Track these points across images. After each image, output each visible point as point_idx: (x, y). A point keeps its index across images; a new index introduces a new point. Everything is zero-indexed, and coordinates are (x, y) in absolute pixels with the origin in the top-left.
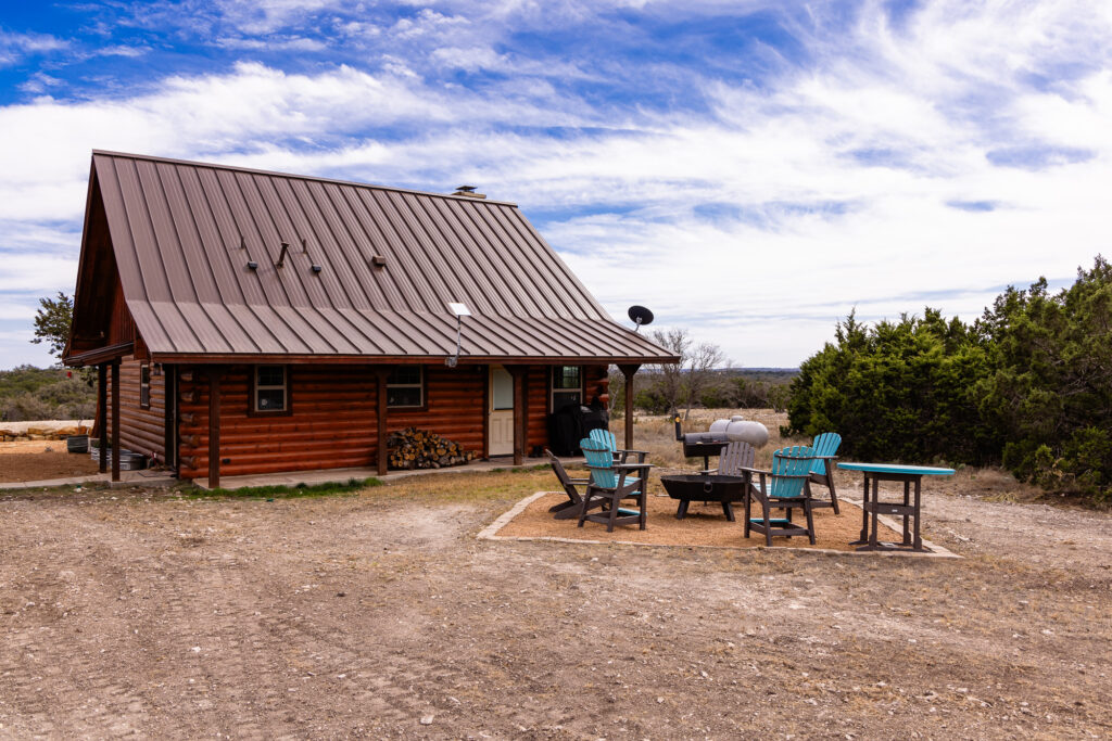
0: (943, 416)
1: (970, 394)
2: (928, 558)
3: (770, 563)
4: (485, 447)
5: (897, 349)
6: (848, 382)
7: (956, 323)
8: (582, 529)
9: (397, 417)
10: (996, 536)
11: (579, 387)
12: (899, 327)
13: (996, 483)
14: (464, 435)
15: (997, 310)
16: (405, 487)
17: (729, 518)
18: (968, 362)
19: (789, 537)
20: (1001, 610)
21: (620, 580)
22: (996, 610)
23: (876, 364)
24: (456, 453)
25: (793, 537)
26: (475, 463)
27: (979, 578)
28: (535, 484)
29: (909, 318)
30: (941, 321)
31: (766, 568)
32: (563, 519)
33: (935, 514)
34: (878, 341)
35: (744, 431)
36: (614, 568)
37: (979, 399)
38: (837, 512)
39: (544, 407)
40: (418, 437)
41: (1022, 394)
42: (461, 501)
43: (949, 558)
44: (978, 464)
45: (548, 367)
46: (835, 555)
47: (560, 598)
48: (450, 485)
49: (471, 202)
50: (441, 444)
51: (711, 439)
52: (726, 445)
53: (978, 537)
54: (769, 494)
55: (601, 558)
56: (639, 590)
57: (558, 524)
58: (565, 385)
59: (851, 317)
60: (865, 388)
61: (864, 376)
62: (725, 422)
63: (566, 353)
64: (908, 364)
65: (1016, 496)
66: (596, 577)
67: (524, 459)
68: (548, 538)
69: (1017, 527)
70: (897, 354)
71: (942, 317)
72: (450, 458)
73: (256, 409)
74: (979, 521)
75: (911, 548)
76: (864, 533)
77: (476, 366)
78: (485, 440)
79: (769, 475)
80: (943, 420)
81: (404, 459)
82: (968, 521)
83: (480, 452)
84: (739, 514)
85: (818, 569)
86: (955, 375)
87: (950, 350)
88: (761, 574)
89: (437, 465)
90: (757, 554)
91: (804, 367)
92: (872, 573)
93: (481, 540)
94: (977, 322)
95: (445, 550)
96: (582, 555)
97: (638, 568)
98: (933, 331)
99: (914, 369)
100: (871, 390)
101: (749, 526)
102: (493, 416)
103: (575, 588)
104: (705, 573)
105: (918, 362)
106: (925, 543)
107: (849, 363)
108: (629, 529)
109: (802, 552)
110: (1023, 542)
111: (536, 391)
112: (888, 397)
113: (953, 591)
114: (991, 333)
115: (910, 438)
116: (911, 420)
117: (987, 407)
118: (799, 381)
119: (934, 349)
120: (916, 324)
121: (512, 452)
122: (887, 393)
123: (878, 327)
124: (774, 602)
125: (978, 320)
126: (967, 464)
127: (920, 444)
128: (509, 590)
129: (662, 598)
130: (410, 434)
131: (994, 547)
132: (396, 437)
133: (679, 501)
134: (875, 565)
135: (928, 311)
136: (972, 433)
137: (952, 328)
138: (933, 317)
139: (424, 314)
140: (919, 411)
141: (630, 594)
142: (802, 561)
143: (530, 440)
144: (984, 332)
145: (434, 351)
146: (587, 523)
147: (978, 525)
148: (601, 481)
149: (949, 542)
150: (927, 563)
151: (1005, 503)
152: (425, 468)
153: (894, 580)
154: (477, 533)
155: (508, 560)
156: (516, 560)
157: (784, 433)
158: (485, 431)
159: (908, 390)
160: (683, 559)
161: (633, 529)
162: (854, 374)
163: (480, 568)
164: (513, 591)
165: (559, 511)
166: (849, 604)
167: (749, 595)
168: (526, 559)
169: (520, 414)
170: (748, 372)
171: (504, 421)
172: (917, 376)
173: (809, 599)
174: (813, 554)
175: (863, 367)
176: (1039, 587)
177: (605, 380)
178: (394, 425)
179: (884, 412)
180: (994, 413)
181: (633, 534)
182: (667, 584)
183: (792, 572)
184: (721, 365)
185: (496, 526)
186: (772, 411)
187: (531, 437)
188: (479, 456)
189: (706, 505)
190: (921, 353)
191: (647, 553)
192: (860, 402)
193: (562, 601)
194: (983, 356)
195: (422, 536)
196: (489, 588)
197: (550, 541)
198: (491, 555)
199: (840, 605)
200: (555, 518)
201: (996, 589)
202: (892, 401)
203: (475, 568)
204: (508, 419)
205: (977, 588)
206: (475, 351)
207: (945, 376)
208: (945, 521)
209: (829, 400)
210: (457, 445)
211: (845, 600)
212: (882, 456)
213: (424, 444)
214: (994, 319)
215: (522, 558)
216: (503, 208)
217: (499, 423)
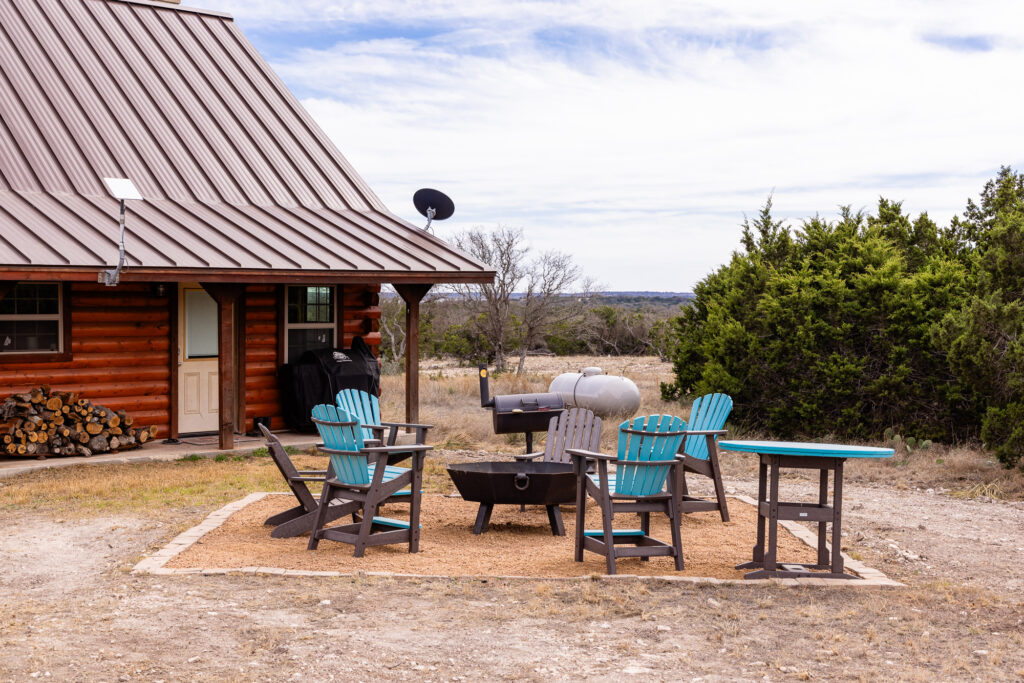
0: (901, 367)
1: (936, 335)
2: (851, 587)
3: (607, 601)
4: (172, 420)
5: (833, 262)
6: (760, 314)
7: (924, 223)
8: (313, 553)
9: (17, 370)
10: (960, 551)
11: (332, 321)
12: (838, 228)
13: (971, 469)
14: (133, 401)
15: (986, 204)
16: (26, 488)
17: (555, 529)
18: (938, 284)
19: (645, 558)
20: (946, 666)
21: (361, 635)
22: (939, 666)
23: (801, 285)
24: (120, 431)
25: (651, 559)
26: (155, 447)
27: (922, 617)
28: (252, 480)
29: (853, 214)
30: (901, 220)
31: (600, 610)
32: (287, 536)
33: (874, 518)
34: (806, 251)
35: (601, 392)
36: (353, 617)
37: (949, 341)
38: (725, 517)
39: (273, 353)
40: (54, 403)
41: (1010, 332)
42: (119, 510)
43: (882, 587)
44: (947, 441)
45: (280, 288)
46: (711, 586)
47: (250, 668)
48: (105, 484)
49: (153, 8)
50: (94, 415)
51: (537, 404)
52: (558, 414)
53: (934, 553)
54: (612, 492)
55: (335, 601)
56: (389, 650)
57: (277, 545)
58: (310, 316)
59: (766, 212)
60: (784, 322)
61: (783, 305)
62: (574, 376)
63: (307, 264)
64: (850, 286)
65: (999, 488)
66: (322, 631)
67: (237, 439)
68: (253, 570)
69: (994, 537)
70: (833, 270)
71: (903, 214)
72: (109, 439)
74: (940, 528)
75: (829, 572)
76: (758, 550)
77: (155, 285)
78: (172, 408)
79: (613, 461)
80: (901, 374)
81: (28, 440)
82: (922, 528)
83: (164, 428)
84: (569, 523)
85: (680, 609)
86: (919, 303)
87: (914, 264)
88: (589, 619)
89: (86, 451)
90: (587, 587)
91: (701, 291)
92: (763, 613)
93: (139, 575)
94: (955, 222)
95: (75, 593)
96: (305, 597)
97: (393, 615)
98: (889, 235)
99: (860, 294)
100: (792, 327)
101: (582, 543)
102: (185, 368)
103: (281, 651)
104: (501, 620)
105: (865, 283)
106: (849, 562)
107: (762, 285)
108: (392, 551)
109: (661, 581)
110: (998, 560)
111: (259, 327)
112: (819, 338)
113: (879, 639)
114: (976, 239)
115: (851, 400)
116: (854, 374)
117: (959, 354)
118: (692, 312)
119: (890, 263)
120: (865, 223)
121: (215, 427)
122: (818, 330)
123: (808, 229)
124: (602, 664)
125: (956, 219)
126: (935, 440)
127: (867, 409)
128: (170, 658)
129: (425, 663)
130: (39, 398)
131: (954, 568)
132: (14, 404)
133: (479, 503)
134: (768, 601)
135: (883, 204)
136: (943, 393)
137: (918, 230)
138: (890, 214)
139: (66, 196)
140: (864, 359)
141: (371, 658)
142: (657, 596)
143: (249, 408)
144: (965, 238)
145: (79, 258)
146: (322, 543)
147: (937, 534)
148: (346, 474)
149: (887, 563)
150: (849, 594)
151: (982, 500)
152: (66, 456)
153: (794, 624)
154: (135, 563)
155: (179, 607)
156: (192, 607)
157: (668, 394)
158: (172, 392)
159: (849, 325)
160: (471, 598)
161: (398, 551)
162: (769, 301)
163: (124, 624)
164: (177, 660)
165: (280, 525)
166: (718, 663)
167: (565, 653)
168: (211, 605)
169: (231, 364)
170: (623, 298)
171: (204, 377)
172: (863, 304)
173: (657, 657)
174: (677, 584)
175: (782, 290)
176: (1008, 627)
177: (374, 310)
178: (10, 384)
179: (813, 359)
180: (969, 363)
181: (397, 560)
182: (436, 639)
183: (638, 614)
184: (574, 288)
185: (170, 550)
186: (656, 359)
187: (251, 402)
188: (160, 436)
189: (523, 510)
190: (870, 268)
191: (415, 589)
192: (776, 344)
193: (254, 675)
194: (960, 274)
195: (38, 571)
196: (137, 656)
197: (255, 575)
198: (151, 600)
199: (704, 666)
200: (273, 536)
201: (944, 633)
202: (825, 344)
203: (120, 623)
204: (211, 373)
205: (917, 634)
206: (150, 260)
207: (904, 305)
208: (887, 529)
209: (730, 342)
210: (121, 417)
211: (713, 657)
212: (808, 428)
213: (63, 414)
214: (981, 217)
215: (204, 604)
216: (207, 20)
217: (195, 378)
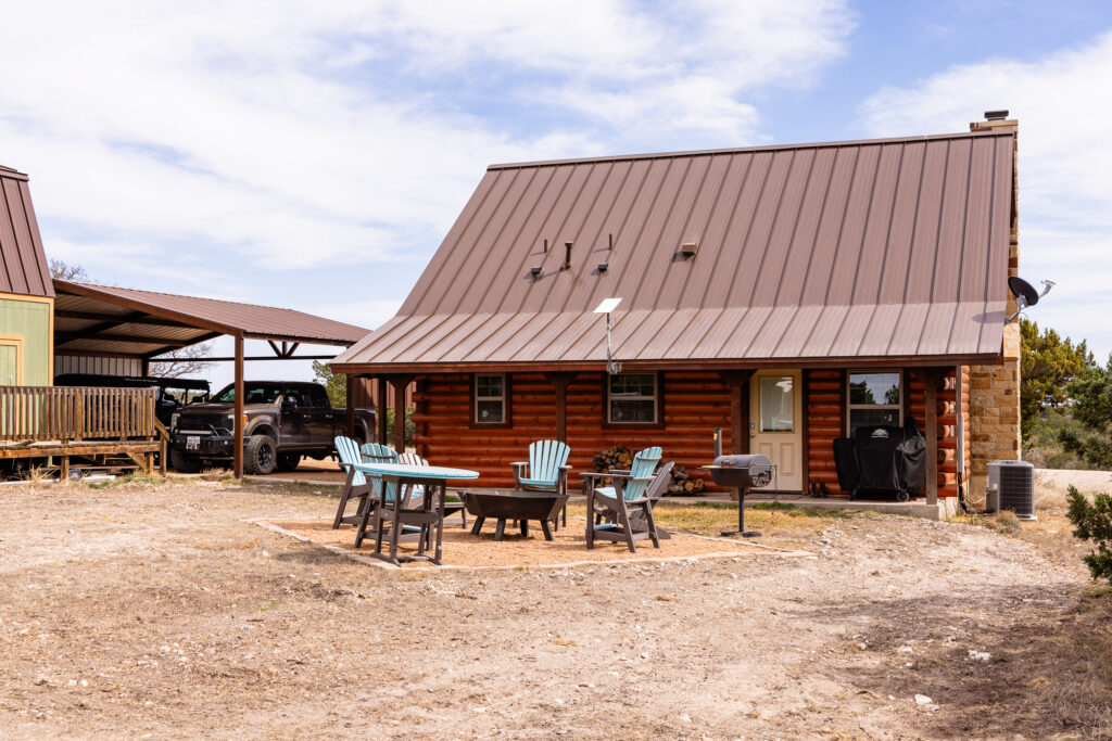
9: (628, 435)
11: (897, 402)
39: (835, 430)
45: (843, 374)
73: (476, 421)
102: (761, 438)
111: (822, 408)
121: (800, 489)
143: (814, 475)
171: (778, 446)
204: (783, 444)
217: (768, 447)
